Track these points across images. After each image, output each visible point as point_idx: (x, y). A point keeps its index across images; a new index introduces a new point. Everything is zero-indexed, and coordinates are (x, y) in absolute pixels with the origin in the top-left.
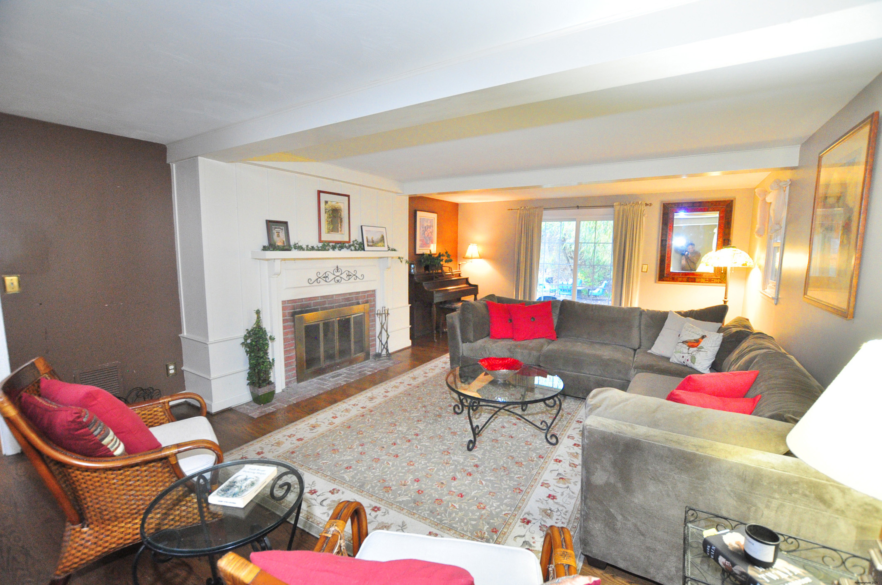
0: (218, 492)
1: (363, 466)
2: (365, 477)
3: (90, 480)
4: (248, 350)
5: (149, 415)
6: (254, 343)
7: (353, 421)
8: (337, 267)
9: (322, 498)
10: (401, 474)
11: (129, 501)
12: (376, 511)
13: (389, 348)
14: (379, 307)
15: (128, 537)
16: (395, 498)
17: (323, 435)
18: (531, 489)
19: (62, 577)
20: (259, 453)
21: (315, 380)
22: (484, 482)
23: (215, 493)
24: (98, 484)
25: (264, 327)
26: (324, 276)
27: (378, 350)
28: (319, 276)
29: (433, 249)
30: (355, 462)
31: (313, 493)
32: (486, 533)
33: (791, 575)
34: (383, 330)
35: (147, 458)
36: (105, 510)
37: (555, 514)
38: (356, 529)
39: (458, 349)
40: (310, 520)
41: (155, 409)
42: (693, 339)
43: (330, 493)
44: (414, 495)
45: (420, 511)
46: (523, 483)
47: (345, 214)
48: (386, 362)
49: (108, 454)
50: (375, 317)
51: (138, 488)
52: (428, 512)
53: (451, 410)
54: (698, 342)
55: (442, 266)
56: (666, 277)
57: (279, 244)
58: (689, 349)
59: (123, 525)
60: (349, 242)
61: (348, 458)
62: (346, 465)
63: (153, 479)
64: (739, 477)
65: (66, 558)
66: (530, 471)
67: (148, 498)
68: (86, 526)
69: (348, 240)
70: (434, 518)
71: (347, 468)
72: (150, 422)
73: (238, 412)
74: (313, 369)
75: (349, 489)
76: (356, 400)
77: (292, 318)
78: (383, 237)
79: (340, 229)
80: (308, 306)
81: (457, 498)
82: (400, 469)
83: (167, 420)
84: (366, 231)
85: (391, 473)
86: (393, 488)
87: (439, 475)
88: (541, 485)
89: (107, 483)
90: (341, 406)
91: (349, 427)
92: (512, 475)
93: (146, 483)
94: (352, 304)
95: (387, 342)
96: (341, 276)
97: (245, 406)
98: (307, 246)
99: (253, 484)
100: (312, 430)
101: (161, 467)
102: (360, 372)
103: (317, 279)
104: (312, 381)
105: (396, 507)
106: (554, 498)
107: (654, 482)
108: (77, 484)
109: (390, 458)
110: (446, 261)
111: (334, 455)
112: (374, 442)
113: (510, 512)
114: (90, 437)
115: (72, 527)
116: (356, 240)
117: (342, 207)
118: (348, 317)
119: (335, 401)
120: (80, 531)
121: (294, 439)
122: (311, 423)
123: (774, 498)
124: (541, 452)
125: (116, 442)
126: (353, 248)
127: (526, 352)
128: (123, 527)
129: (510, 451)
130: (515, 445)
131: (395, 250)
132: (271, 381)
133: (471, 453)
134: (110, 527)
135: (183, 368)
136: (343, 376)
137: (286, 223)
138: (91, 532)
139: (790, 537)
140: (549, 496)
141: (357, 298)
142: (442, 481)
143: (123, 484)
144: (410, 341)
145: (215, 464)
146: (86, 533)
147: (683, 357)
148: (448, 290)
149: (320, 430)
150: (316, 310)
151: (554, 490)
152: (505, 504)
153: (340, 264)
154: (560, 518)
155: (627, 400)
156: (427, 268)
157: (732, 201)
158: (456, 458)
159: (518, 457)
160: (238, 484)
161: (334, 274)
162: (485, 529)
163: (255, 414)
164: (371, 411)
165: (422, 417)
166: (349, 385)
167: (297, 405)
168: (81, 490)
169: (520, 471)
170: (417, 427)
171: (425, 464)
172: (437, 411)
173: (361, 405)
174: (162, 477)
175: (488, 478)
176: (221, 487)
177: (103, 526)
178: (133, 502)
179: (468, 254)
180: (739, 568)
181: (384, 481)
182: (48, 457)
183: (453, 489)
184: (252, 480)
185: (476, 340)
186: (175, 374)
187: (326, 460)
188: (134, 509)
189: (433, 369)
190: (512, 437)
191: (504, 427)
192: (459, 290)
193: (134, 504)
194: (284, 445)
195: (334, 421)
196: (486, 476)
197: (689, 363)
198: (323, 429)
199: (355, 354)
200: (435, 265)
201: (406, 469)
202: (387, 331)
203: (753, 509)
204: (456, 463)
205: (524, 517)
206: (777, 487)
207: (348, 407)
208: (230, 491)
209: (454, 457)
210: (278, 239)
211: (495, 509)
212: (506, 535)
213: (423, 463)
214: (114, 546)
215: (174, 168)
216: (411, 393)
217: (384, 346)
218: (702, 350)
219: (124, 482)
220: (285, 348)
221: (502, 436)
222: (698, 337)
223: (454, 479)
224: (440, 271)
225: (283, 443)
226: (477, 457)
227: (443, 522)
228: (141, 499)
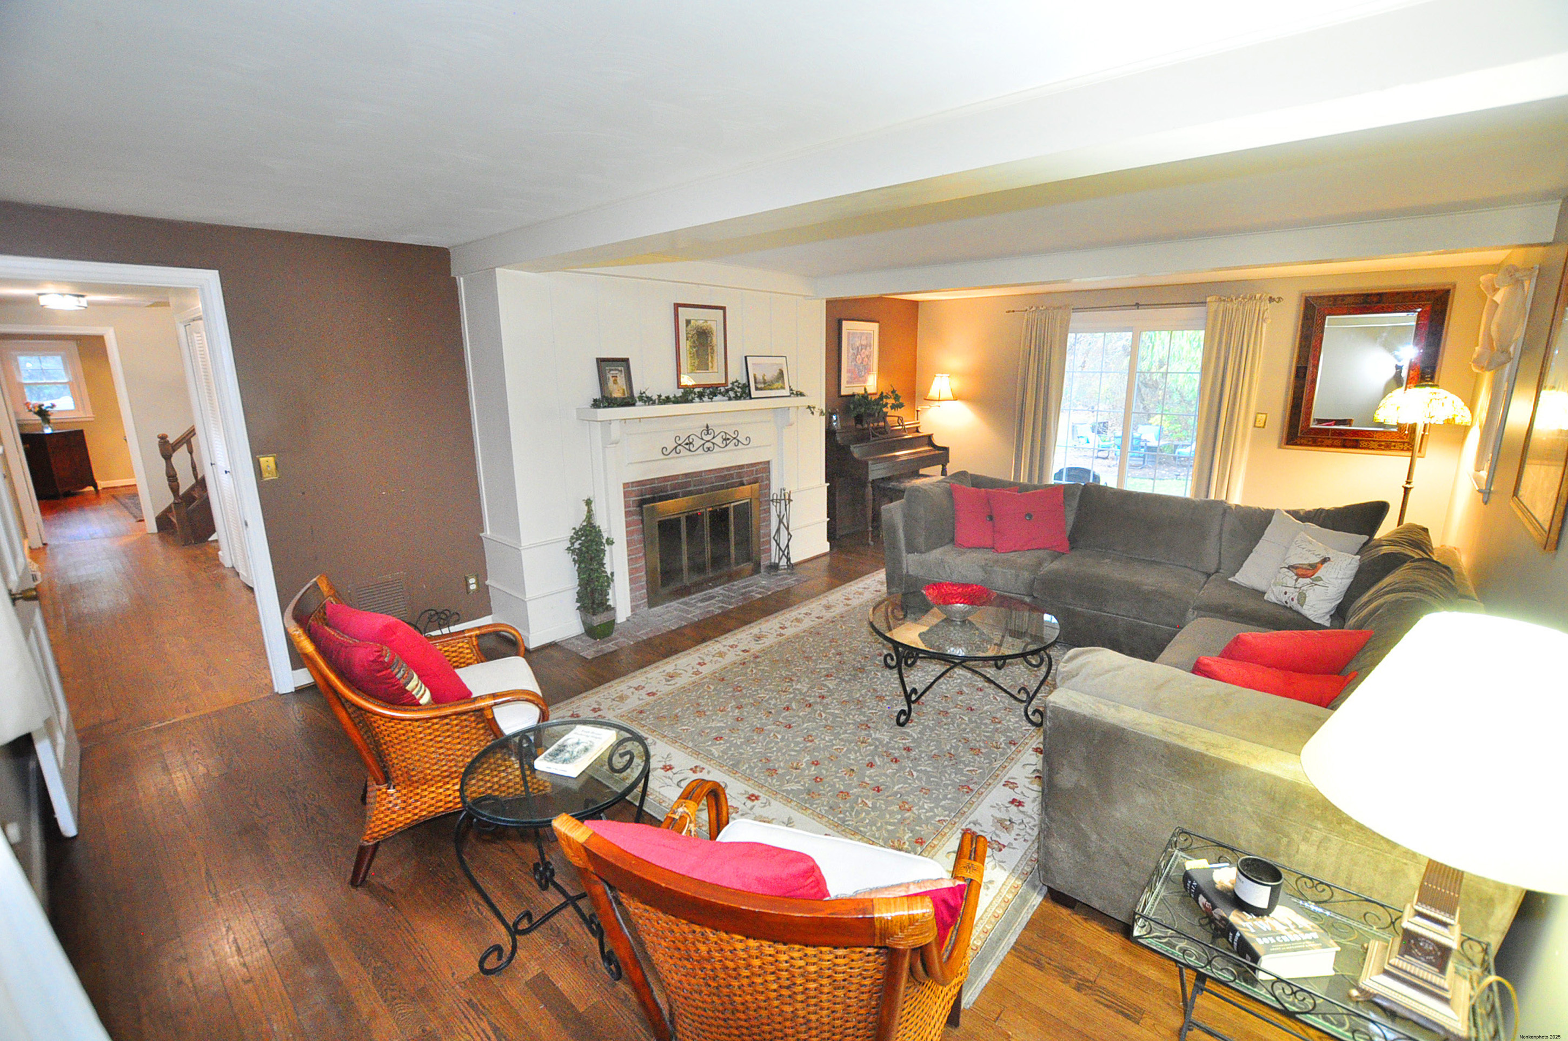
0: (545, 757)
1: (740, 738)
2: (741, 754)
3: (394, 732)
4: (576, 558)
5: (453, 652)
6: (584, 549)
7: (728, 671)
8: (707, 427)
9: (679, 777)
10: (793, 753)
11: (438, 760)
12: (753, 800)
13: (791, 555)
14: (775, 490)
15: (440, 804)
16: (780, 786)
17: (684, 690)
18: (986, 789)
19: (370, 844)
20: (594, 710)
21: (674, 604)
22: (915, 773)
23: (541, 757)
24: (403, 738)
25: (597, 524)
26: (687, 441)
27: (774, 559)
28: (679, 442)
29: (872, 384)
30: (728, 732)
31: (668, 770)
32: (907, 843)
33: (1292, 927)
34: (782, 525)
35: (459, 709)
36: (413, 770)
37: (1016, 826)
38: (713, 815)
39: (900, 562)
40: (664, 804)
41: (461, 645)
42: (1306, 562)
43: (691, 772)
44: (808, 783)
45: (815, 806)
46: (976, 779)
47: (718, 340)
48: (786, 579)
49: (413, 703)
50: (769, 505)
51: (448, 746)
52: (826, 808)
53: (880, 661)
54: (1314, 567)
55: (885, 415)
56: (1301, 438)
57: (617, 394)
58: (1296, 580)
59: (433, 789)
60: (726, 384)
61: (718, 725)
62: (715, 735)
63: (466, 736)
64: (1264, 793)
65: (374, 822)
66: (990, 763)
67: (460, 759)
68: (392, 787)
69: (724, 382)
70: (834, 816)
71: (716, 739)
72: (454, 662)
73: (565, 649)
74: (672, 587)
75: (718, 767)
76: (735, 639)
77: (638, 509)
78: (781, 373)
79: (710, 364)
80: (664, 489)
81: (871, 793)
82: (793, 745)
83: (475, 660)
84: (753, 364)
85: (779, 750)
86: (780, 771)
87: (849, 759)
88: (1004, 785)
89: (413, 737)
90: (712, 647)
91: (723, 679)
92: (961, 766)
93: (459, 740)
94: (732, 486)
95: (788, 546)
96: (713, 441)
97: (574, 640)
98: (660, 396)
99: (586, 750)
100: (669, 681)
101: (474, 721)
102: (742, 594)
103: (676, 447)
104: (671, 606)
105: (782, 798)
106: (1020, 804)
107: (1144, 790)
108: (381, 736)
109: (779, 728)
110: (893, 407)
111: (698, 719)
112: (757, 704)
113: (947, 818)
114: (393, 681)
115: (377, 787)
116: (737, 381)
117: (714, 328)
118: (724, 506)
119: (704, 640)
120: (386, 793)
121: (643, 693)
122: (668, 671)
123: (1316, 828)
124: (1014, 735)
125: (421, 687)
126: (732, 394)
127: (1010, 573)
128: (433, 792)
129: (965, 729)
130: (976, 722)
131: (802, 394)
132: (610, 606)
133: (903, 729)
134: (419, 791)
135: (487, 582)
136: (717, 599)
137: (626, 361)
138: (399, 794)
139: (1321, 883)
140: (1013, 801)
141: (739, 475)
142: (852, 768)
143: (431, 740)
144: (828, 544)
145: (539, 722)
146: (392, 795)
147: (1286, 593)
148: (898, 456)
149: (682, 681)
150: (675, 496)
151: (1022, 793)
152: (942, 806)
153: (712, 421)
154: (1022, 833)
155: (1120, 668)
156: (859, 419)
157: (1448, 291)
158: (878, 735)
159: (975, 740)
160: (569, 749)
161: (702, 439)
162: (906, 838)
163: (589, 654)
164: (757, 657)
165: (834, 670)
166: (726, 614)
167: (648, 643)
168: (385, 744)
169: (974, 762)
170: (825, 685)
171: (831, 741)
172: (860, 662)
173: (742, 646)
174: (475, 734)
175: (923, 768)
176: (548, 751)
177: (411, 788)
178: (444, 763)
179: (933, 393)
180: (1220, 912)
181: (768, 760)
182: (347, 701)
183: (867, 779)
184: (586, 745)
185: (929, 549)
186: (478, 590)
187: (685, 725)
188: (445, 771)
189: (860, 594)
190: (972, 710)
191: (961, 693)
192: (916, 456)
193: (446, 765)
194: (629, 700)
195: (701, 669)
196: (920, 765)
197: (1295, 605)
198: (684, 680)
199: (738, 564)
200: (873, 415)
201: (802, 745)
202: (787, 529)
203: (1285, 840)
204: (878, 743)
205: (968, 827)
206: (1319, 812)
207: (723, 649)
208: (560, 756)
209: (875, 733)
210: (615, 386)
211: (926, 813)
212: (936, 849)
213: (827, 738)
214: (424, 813)
215: (461, 282)
216: (822, 631)
217: (783, 552)
218: (1318, 583)
219: (432, 737)
220: (629, 555)
221: (956, 707)
222: (1316, 560)
223: (871, 765)
224: (882, 424)
225: (628, 697)
226: (911, 736)
227: (847, 823)
228: (453, 760)
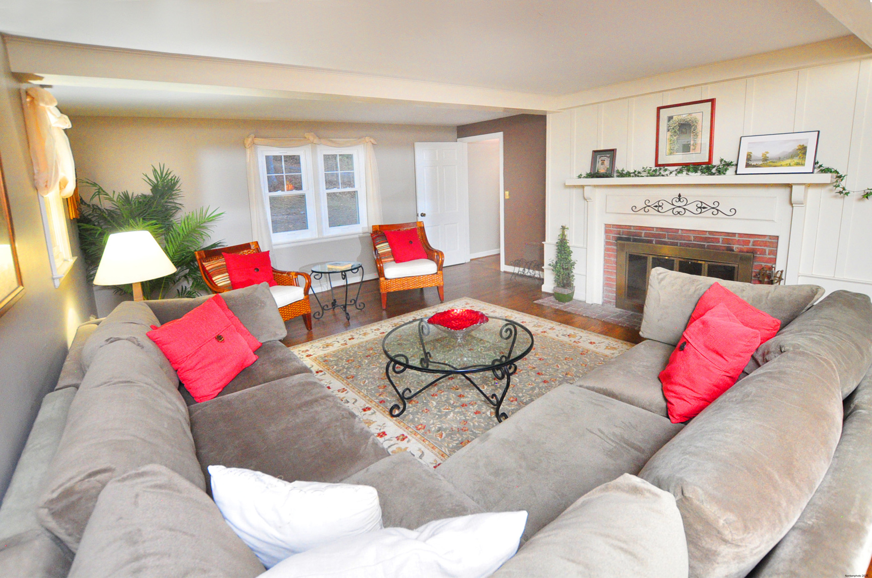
8: (680, 196)
26: (657, 204)
28: (649, 204)
47: (703, 126)
57: (602, 170)
60: (709, 163)
69: (707, 160)
78: (803, 149)
84: (750, 143)
96: (686, 207)
103: (645, 207)
117: (701, 119)
137: (615, 150)
153: (684, 192)
161: (673, 205)
210: (602, 166)
